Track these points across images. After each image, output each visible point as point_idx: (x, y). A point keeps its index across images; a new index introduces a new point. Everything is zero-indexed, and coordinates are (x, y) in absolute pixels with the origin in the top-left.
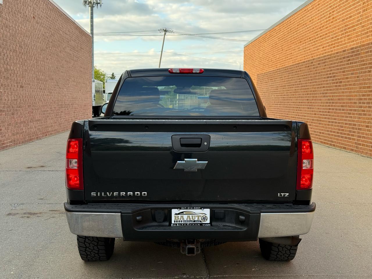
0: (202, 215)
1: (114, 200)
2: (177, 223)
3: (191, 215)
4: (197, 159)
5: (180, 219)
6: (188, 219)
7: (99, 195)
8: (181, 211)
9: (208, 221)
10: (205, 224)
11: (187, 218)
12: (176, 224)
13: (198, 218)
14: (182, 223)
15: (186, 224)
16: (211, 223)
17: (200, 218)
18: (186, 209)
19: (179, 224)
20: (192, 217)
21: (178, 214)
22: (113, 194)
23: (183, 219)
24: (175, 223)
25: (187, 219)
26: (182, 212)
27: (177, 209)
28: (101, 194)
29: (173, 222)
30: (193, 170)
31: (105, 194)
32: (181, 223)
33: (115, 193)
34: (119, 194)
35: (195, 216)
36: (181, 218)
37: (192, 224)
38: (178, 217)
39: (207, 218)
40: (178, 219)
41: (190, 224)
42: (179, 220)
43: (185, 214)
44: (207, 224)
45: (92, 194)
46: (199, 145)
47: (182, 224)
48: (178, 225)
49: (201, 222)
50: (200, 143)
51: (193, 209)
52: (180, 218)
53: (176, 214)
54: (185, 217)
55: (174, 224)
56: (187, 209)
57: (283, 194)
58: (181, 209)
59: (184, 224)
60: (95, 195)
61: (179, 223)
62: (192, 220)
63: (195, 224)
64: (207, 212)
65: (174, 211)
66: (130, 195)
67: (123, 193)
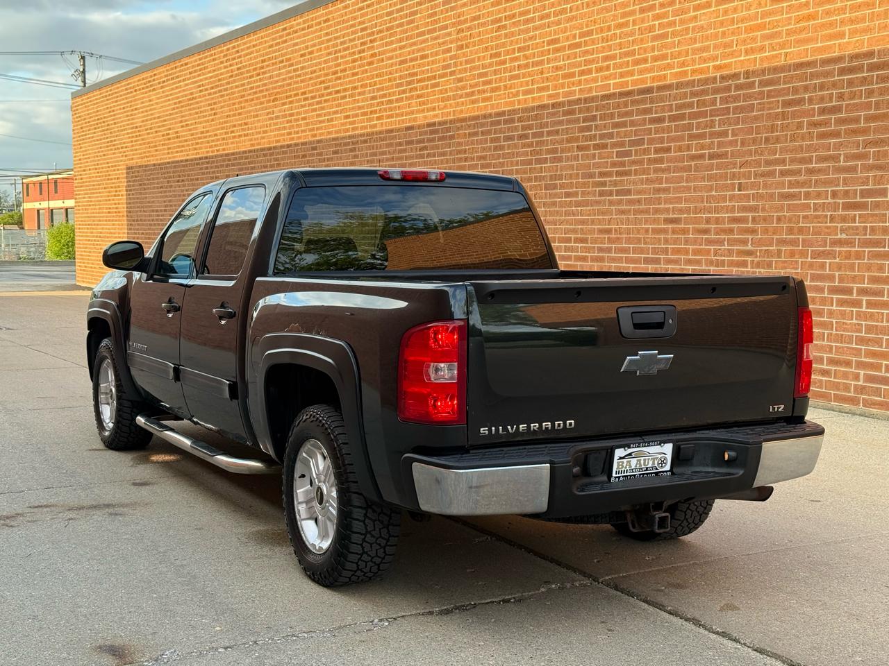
0: (659, 456)
1: (519, 441)
2: (620, 475)
3: (642, 458)
4: (657, 352)
5: (626, 468)
6: (638, 465)
7: (493, 432)
8: (630, 451)
9: (668, 468)
10: (663, 472)
12: (619, 477)
13: (653, 464)
14: (628, 474)
16: (671, 470)
17: (656, 462)
18: (638, 447)
19: (623, 477)
20: (645, 460)
21: (623, 458)
22: (518, 428)
23: (630, 466)
24: (618, 475)
25: (636, 466)
26: (630, 454)
27: (623, 449)
28: (497, 430)
29: (614, 475)
30: (651, 372)
31: (505, 429)
33: (521, 426)
34: (529, 427)
35: (649, 459)
36: (627, 465)
37: (643, 474)
38: (623, 462)
39: (667, 461)
40: (623, 467)
41: (640, 475)
42: (623, 469)
43: (633, 456)
44: (666, 472)
45: (481, 432)
46: (660, 325)
47: (627, 476)
48: (621, 479)
49: (657, 469)
50: (663, 321)
51: (648, 446)
52: (625, 465)
53: (621, 458)
55: (615, 478)
56: (640, 447)
57: (776, 407)
58: (629, 447)
59: (631, 476)
60: (487, 432)
61: (623, 474)
62: (643, 467)
63: (647, 474)
64: (668, 449)
65: (619, 453)
66: (547, 428)
67: (535, 426)
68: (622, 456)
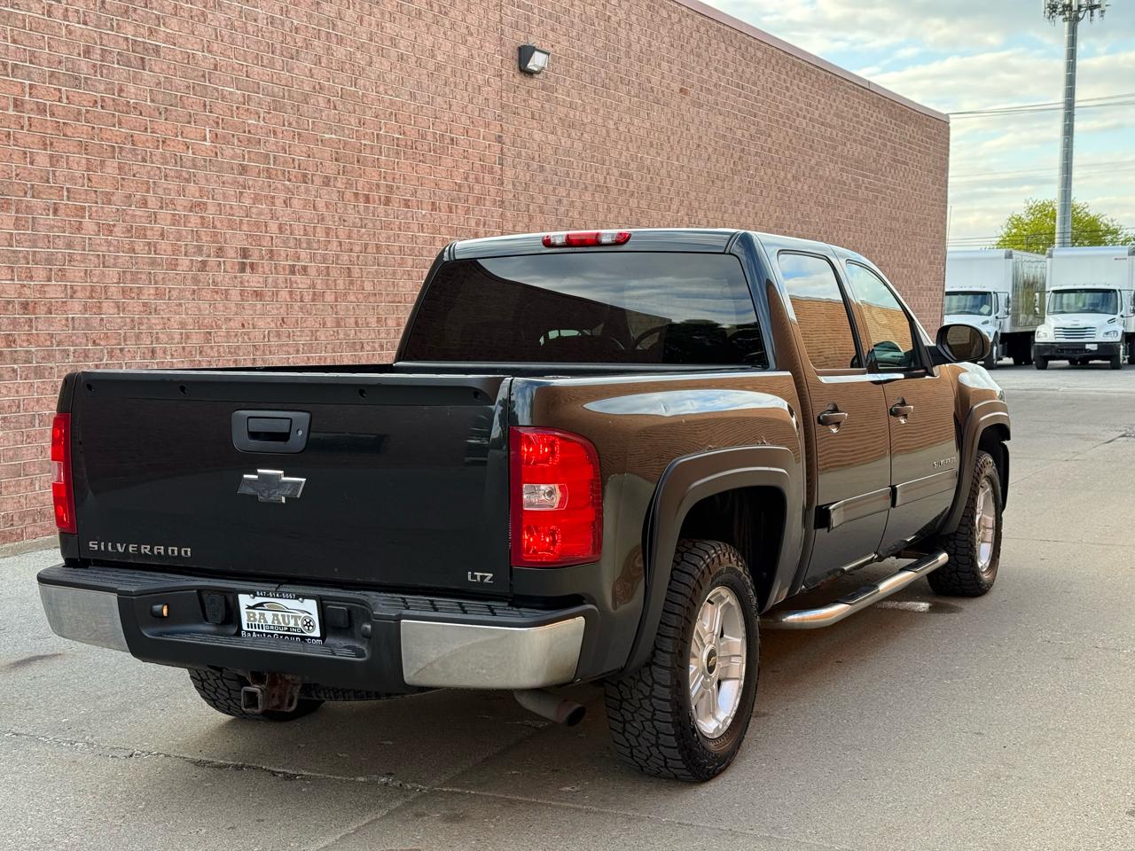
0: (303, 615)
1: (116, 562)
2: (254, 630)
3: (280, 613)
4: (281, 472)
6: (276, 622)
7: (103, 548)
8: (259, 600)
9: (317, 632)
10: (312, 638)
11: (274, 619)
12: (251, 632)
13: (296, 623)
14: (264, 631)
15: (272, 634)
16: (323, 637)
17: (299, 622)
18: (267, 596)
19: (257, 633)
20: (283, 616)
21: (253, 608)
22: (128, 547)
23: (265, 621)
24: (250, 629)
25: (273, 622)
26: (261, 604)
27: (248, 596)
28: (106, 546)
29: (244, 627)
31: (114, 547)
32: (261, 630)
33: (131, 546)
34: (139, 549)
35: (288, 617)
36: (260, 618)
38: (254, 614)
39: (314, 623)
40: (255, 620)
41: (280, 635)
42: (257, 623)
43: (266, 608)
44: (316, 638)
45: (91, 545)
46: (284, 437)
47: (262, 633)
48: (255, 635)
49: (302, 632)
50: (287, 431)
51: (280, 598)
52: (257, 617)
53: (249, 607)
54: (269, 616)
55: (247, 632)
56: (269, 597)
58: (256, 595)
59: (267, 634)
60: (96, 547)
61: (257, 630)
62: (282, 625)
63: (289, 636)
64: (311, 606)
65: (243, 600)
66: (159, 553)
67: (145, 549)
68: (251, 605)
